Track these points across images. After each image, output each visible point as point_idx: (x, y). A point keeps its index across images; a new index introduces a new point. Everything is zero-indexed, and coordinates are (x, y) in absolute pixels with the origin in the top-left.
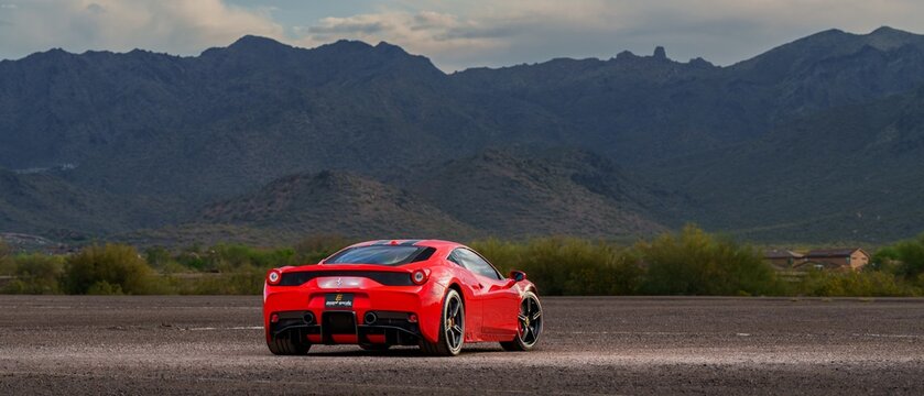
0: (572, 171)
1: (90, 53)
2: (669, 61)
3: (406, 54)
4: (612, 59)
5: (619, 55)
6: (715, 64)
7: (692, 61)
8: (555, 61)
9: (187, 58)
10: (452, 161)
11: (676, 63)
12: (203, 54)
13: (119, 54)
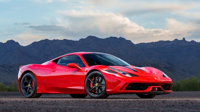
0: (164, 66)
1: (54, 40)
2: (186, 41)
3: (126, 40)
4: (173, 41)
5: (175, 40)
6: (197, 42)
7: (191, 41)
8: (160, 41)
9: (76, 41)
10: (136, 64)
11: (188, 41)
12: (80, 40)
13: (61, 40)
